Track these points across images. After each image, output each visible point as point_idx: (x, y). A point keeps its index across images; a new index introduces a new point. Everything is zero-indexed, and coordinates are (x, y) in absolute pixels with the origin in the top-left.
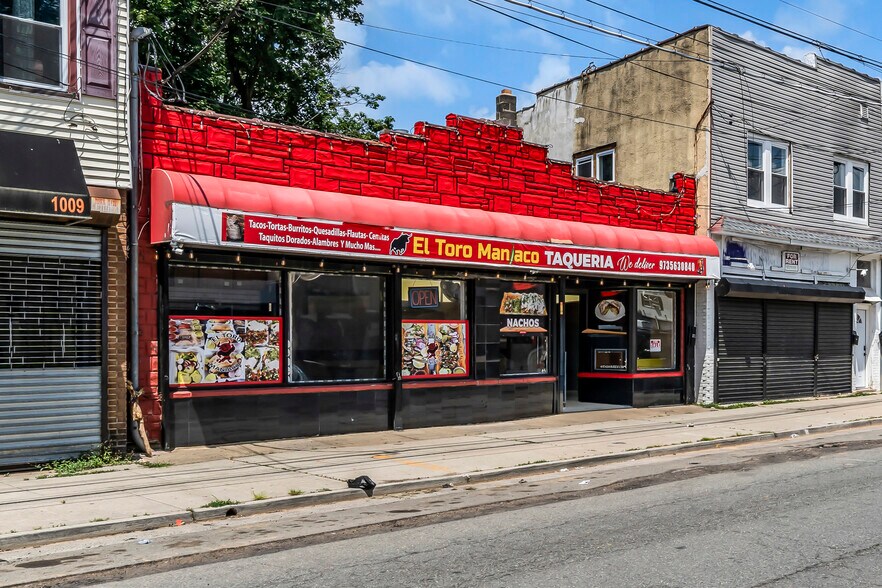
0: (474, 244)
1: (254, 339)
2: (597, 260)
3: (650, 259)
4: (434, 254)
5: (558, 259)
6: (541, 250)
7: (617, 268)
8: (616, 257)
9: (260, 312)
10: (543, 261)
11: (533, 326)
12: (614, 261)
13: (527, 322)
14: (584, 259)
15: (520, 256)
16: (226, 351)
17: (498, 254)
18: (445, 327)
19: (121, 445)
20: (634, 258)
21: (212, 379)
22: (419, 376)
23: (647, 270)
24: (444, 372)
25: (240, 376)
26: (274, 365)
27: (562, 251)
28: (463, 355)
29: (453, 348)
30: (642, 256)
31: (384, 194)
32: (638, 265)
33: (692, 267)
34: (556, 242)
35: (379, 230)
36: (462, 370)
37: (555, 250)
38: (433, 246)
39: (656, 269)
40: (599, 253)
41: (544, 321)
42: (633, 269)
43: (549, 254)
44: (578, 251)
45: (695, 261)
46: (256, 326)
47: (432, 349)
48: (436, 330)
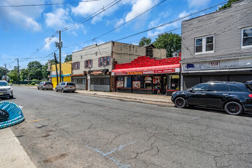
0: (134, 72)
1: (122, 83)
2: (151, 72)
3: (161, 70)
4: (130, 74)
5: (145, 73)
6: (142, 72)
7: (155, 73)
8: (154, 71)
9: (122, 81)
10: (142, 73)
11: (150, 82)
12: (154, 72)
13: (148, 81)
14: (149, 72)
15: (139, 73)
16: (120, 84)
17: (136, 73)
18: (138, 82)
19: (111, 91)
20: (158, 71)
21: (119, 87)
22: (135, 88)
23: (161, 72)
24: (138, 87)
25: (121, 86)
26: (123, 86)
27: (145, 71)
28: (140, 85)
29: (139, 85)
30: (160, 70)
31: (131, 68)
32: (159, 72)
33: (172, 71)
34: (144, 70)
35: (125, 72)
36: (140, 87)
37: (144, 71)
38: (129, 73)
39: (163, 72)
40: (151, 71)
41: (151, 81)
42: (158, 73)
43: (143, 72)
44: (148, 71)
45: (172, 69)
46: (122, 82)
47: (136, 85)
48: (137, 82)
